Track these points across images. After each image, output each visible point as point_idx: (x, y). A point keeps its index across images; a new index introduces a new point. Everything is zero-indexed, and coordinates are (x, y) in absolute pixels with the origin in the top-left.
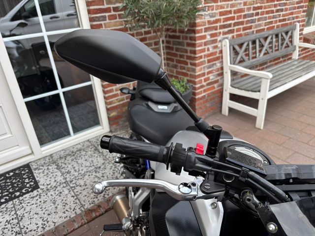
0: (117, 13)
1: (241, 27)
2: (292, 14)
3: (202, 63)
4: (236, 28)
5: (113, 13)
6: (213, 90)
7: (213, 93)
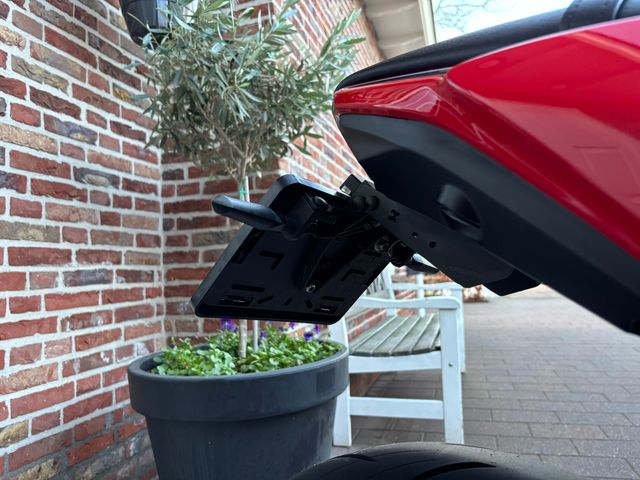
0: (43, 111)
5: (28, 103)
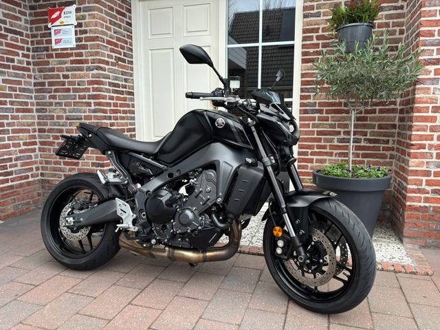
3: (423, 156)
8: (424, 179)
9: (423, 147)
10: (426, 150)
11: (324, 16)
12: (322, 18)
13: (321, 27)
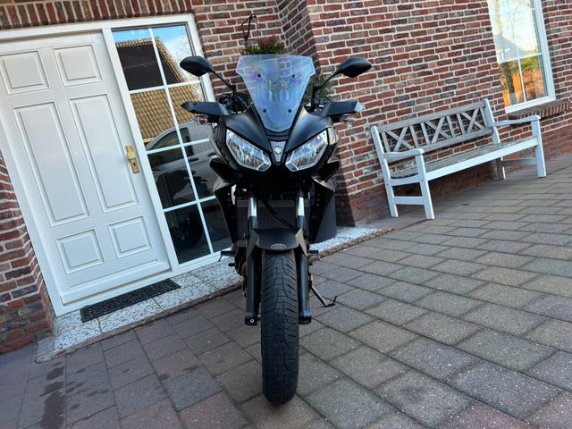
1: (395, 111)
2: (474, 89)
3: (347, 155)
4: (386, 113)
6: (372, 187)
7: (372, 189)
8: (353, 172)
9: (345, 148)
10: (348, 150)
11: (225, 54)
12: (224, 56)
13: (226, 64)
